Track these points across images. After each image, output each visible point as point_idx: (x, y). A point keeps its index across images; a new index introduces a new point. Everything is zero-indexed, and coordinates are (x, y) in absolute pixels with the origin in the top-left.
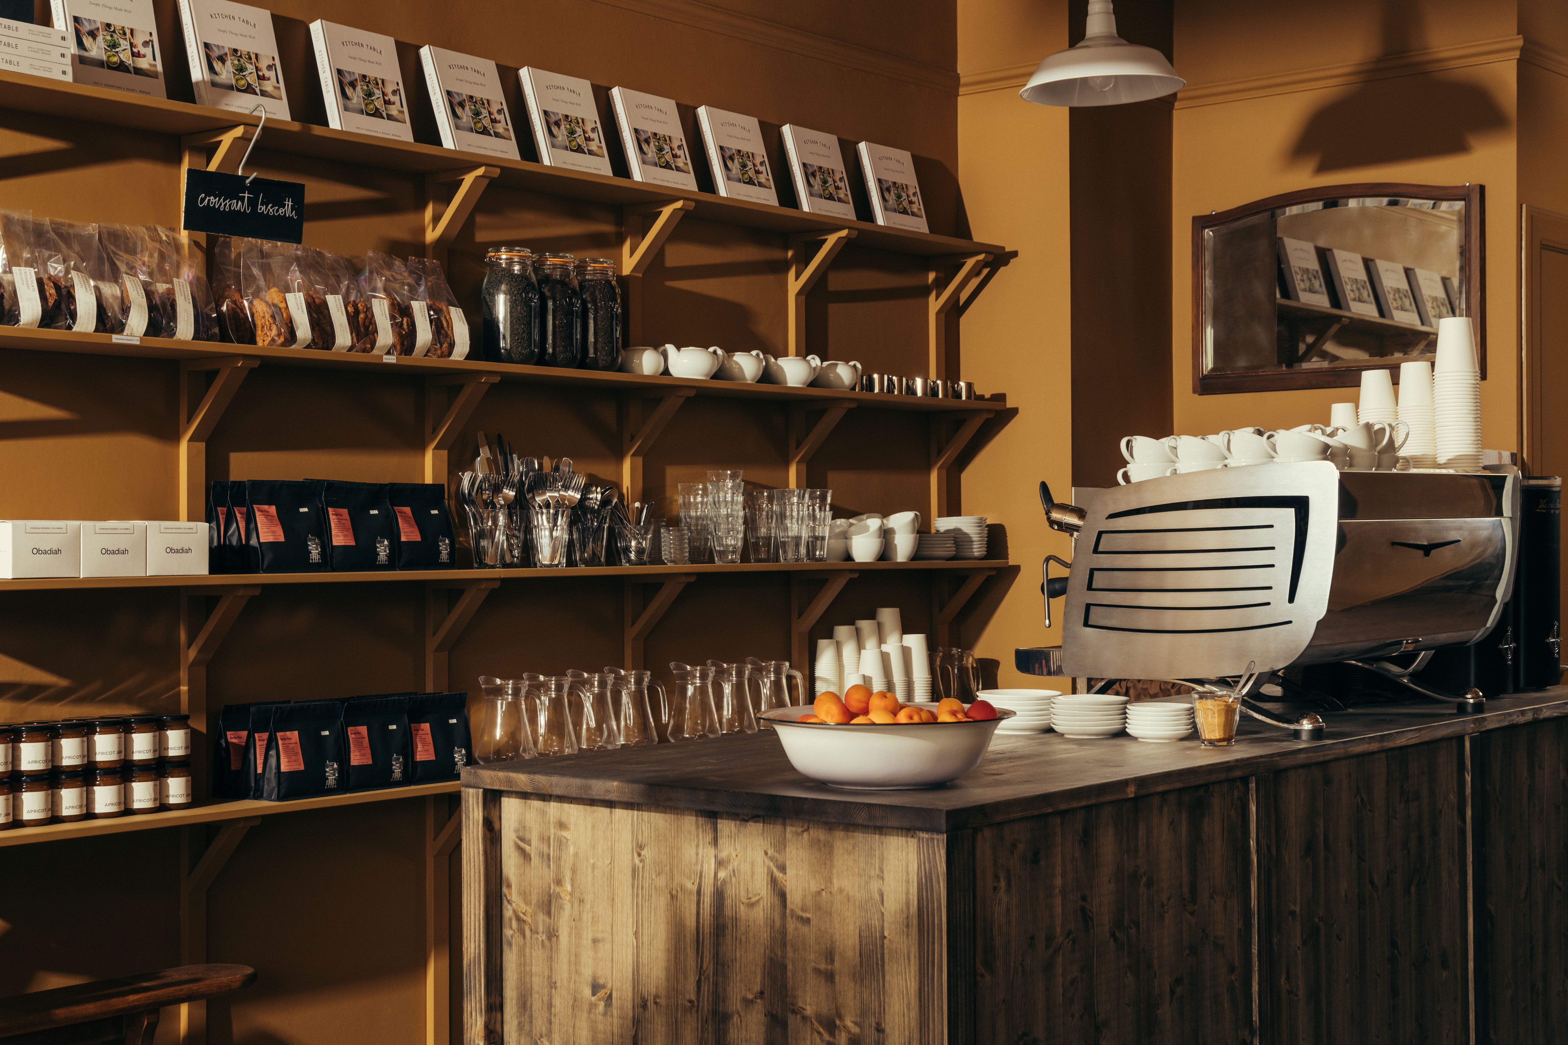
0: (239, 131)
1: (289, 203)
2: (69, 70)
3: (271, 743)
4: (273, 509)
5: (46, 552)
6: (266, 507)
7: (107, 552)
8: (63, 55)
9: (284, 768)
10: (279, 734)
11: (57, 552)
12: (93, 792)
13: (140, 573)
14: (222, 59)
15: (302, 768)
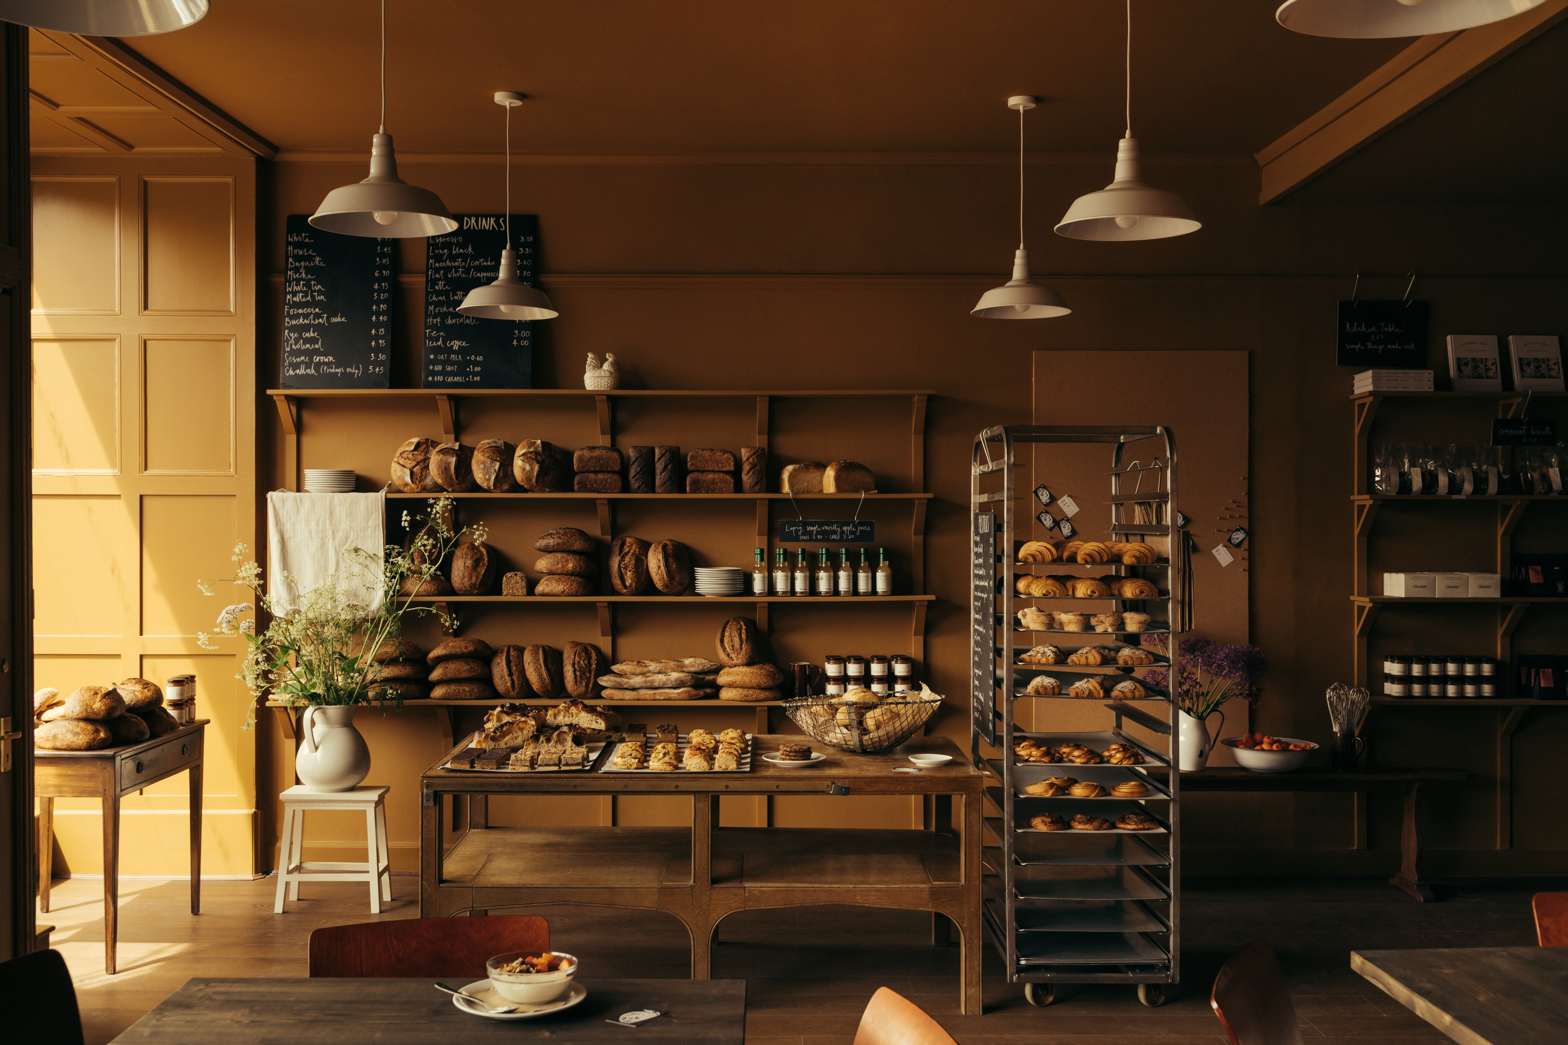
0: (1520, 399)
1: (1548, 429)
2: (1432, 386)
3: (1537, 675)
4: (1539, 568)
5: (1420, 587)
6: (1535, 567)
7: (1449, 587)
8: (1429, 381)
9: (1542, 685)
10: (1541, 670)
11: (1425, 587)
12: (1447, 688)
13: (1465, 596)
14: (1528, 364)
15: (1553, 686)
